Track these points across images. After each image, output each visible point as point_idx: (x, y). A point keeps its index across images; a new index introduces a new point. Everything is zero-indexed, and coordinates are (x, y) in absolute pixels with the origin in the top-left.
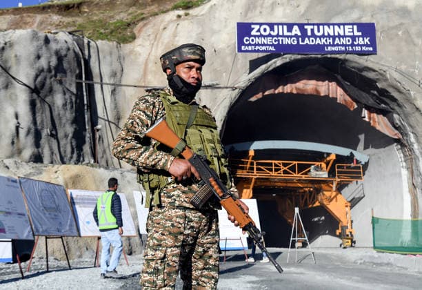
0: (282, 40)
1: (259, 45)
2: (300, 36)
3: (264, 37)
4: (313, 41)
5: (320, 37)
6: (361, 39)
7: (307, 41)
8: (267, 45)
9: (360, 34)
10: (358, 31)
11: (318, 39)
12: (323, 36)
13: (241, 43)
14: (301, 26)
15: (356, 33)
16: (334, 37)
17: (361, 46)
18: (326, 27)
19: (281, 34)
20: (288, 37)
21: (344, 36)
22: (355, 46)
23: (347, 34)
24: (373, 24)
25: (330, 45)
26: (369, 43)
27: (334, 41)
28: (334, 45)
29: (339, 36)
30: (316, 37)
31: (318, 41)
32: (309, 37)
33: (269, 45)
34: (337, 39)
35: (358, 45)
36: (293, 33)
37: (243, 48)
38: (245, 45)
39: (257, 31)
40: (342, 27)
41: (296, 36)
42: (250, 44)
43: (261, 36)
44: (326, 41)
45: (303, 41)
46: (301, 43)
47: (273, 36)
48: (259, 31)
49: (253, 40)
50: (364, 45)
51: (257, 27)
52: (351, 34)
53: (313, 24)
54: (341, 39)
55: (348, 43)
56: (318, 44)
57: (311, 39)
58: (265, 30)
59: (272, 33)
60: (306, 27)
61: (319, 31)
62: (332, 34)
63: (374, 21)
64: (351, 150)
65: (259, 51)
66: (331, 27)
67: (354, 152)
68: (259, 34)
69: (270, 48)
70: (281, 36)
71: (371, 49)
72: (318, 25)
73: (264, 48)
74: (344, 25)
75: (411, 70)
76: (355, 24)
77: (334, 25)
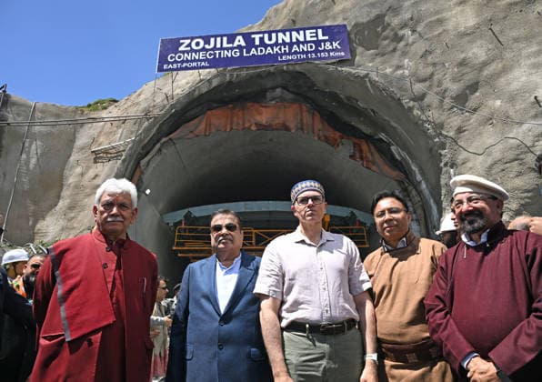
0: (220, 53)
1: (187, 61)
2: (244, 47)
3: (196, 51)
4: (261, 51)
5: (272, 46)
6: (328, 44)
7: (253, 51)
8: (199, 60)
9: (327, 38)
10: (323, 35)
11: (269, 48)
12: (276, 44)
13: (163, 60)
14: (247, 37)
15: (321, 37)
16: (291, 45)
17: (329, 51)
18: (280, 35)
19: (218, 46)
20: (227, 49)
21: (306, 42)
22: (321, 52)
23: (308, 39)
24: (345, 26)
25: (285, 53)
26: (339, 47)
27: (290, 49)
28: (290, 54)
29: (298, 42)
30: (266, 46)
31: (269, 50)
32: (256, 47)
33: (202, 61)
34: (295, 46)
35: (324, 51)
36: (236, 44)
37: (165, 67)
38: (169, 63)
39: (187, 47)
40: (302, 32)
41: (239, 47)
42: (176, 62)
43: (192, 50)
44: (280, 49)
45: (248, 52)
47: (207, 50)
48: (189, 45)
49: (179, 57)
50: (333, 50)
51: (187, 42)
52: (315, 39)
53: (264, 33)
54: (301, 46)
55: (309, 49)
56: (269, 54)
57: (259, 49)
58: (198, 44)
59: (207, 46)
60: (253, 36)
61: (270, 39)
62: (288, 40)
63: (346, 23)
64: (351, 210)
65: (186, 68)
66: (288, 33)
67: (356, 212)
68: (189, 49)
69: (203, 64)
70: (218, 49)
71: (343, 54)
72: (270, 33)
73: (194, 64)
74: (304, 30)
75: (400, 72)
76: (320, 28)
77: (291, 31)
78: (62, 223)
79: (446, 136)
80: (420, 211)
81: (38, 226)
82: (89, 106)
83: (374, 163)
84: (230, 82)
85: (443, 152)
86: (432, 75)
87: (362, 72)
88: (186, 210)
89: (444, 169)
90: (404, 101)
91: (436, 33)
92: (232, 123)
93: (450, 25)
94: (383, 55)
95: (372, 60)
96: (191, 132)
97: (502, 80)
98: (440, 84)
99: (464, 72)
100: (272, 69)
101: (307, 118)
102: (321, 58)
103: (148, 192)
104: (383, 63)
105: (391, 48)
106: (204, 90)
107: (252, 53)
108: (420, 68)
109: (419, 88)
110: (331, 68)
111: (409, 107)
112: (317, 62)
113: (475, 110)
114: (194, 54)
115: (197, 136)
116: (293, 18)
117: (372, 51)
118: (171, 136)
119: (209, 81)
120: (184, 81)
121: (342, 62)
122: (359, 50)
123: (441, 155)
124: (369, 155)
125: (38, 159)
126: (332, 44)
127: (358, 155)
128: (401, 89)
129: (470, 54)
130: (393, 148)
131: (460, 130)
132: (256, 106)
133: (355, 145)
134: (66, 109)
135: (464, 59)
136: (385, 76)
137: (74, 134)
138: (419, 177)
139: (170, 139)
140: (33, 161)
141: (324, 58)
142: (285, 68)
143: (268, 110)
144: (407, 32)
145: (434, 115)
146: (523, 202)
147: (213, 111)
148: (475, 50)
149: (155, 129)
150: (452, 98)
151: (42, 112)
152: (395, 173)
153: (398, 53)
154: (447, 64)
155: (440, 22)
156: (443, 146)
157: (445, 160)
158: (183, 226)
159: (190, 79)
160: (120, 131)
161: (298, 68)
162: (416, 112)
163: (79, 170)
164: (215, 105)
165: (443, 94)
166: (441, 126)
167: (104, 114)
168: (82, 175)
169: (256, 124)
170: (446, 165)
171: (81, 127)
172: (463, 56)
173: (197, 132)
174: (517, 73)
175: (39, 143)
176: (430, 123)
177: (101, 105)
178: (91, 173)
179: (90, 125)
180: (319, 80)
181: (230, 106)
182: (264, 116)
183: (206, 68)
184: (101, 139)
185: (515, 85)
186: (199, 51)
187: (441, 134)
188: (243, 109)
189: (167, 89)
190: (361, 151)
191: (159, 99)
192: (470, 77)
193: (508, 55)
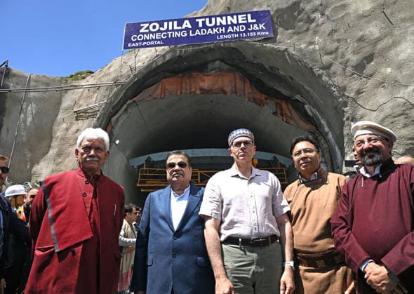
0: (172, 34)
1: (146, 40)
2: (190, 29)
3: (153, 33)
4: (204, 32)
5: (212, 28)
6: (255, 26)
7: (197, 32)
8: (156, 40)
9: (254, 21)
10: (252, 19)
11: (210, 29)
12: (215, 26)
13: (128, 40)
14: (193, 21)
15: (250, 21)
16: (227, 26)
17: (256, 31)
18: (219, 19)
19: (170, 28)
20: (177, 31)
21: (238, 24)
22: (250, 32)
23: (240, 22)
24: (269, 11)
25: (222, 33)
26: (264, 28)
27: (226, 30)
28: (226, 34)
29: (232, 25)
30: (207, 28)
31: (210, 31)
32: (200, 29)
33: (157, 40)
34: (230, 27)
35: (253, 31)
36: (184, 26)
37: (129, 45)
38: (132, 42)
39: (146, 29)
40: (235, 17)
41: (187, 29)
42: (138, 41)
43: (150, 32)
44: (218, 30)
45: (193, 33)
46: (191, 35)
47: (162, 32)
48: (148, 28)
49: (140, 37)
50: (259, 31)
51: (146, 25)
52: (246, 22)
53: (205, 17)
54: (235, 27)
55: (241, 30)
56: (210, 34)
57: (202, 30)
58: (154, 27)
59: (162, 29)
60: (197, 20)
61: (210, 22)
62: (224, 23)
63: (269, 9)
64: (274, 155)
65: (146, 46)
66: (224, 18)
67: (278, 156)
68: (147, 31)
69: (159, 42)
70: (170, 31)
71: (267, 33)
72: (210, 18)
73: (152, 43)
74: (237, 14)
75: (312, 47)
76: (249, 13)
77: (226, 16)
78: (52, 166)
79: (348, 97)
80: (327, 155)
81: (34, 169)
82: (72, 76)
83: (291, 118)
84: (180, 57)
85: (345, 109)
86: (337, 49)
87: (282, 47)
88: (147, 156)
89: (346, 123)
90: (316, 69)
91: (340, 16)
92: (181, 89)
93: (351, 10)
94: (299, 33)
95: (291, 38)
96: (150, 95)
97: (392, 52)
98: (343, 55)
99: (362, 46)
100: (212, 46)
101: (239, 84)
102: (250, 37)
103: (117, 142)
104: (299, 40)
105: (305, 28)
106: (160, 63)
107: (196, 33)
108: (328, 43)
109: (326, 59)
110: (258, 44)
111: (319, 75)
112: (247, 40)
113: (371, 76)
114: (151, 35)
115: (155, 98)
116: (228, 6)
117: (290, 31)
118: (135, 99)
119: (164, 56)
120: (144, 56)
121: (266, 40)
122: (280, 30)
123: (344, 111)
124: (288, 112)
125: (33, 118)
126: (258, 26)
127: (279, 112)
128: (313, 60)
129: (367, 32)
130: (307, 107)
131: (359, 92)
132: (200, 75)
133: (277, 104)
134: (54, 79)
135: (362, 36)
136: (300, 50)
137: (60, 99)
138: (327, 129)
139: (134, 101)
140: (30, 119)
141: (253, 37)
142: (222, 45)
143: (210, 78)
144: (318, 15)
145: (338, 80)
146: (407, 147)
147: (167, 79)
148: (371, 29)
149: (122, 93)
150: (353, 67)
151: (36, 81)
152: (308, 126)
153: (310, 32)
154: (348, 40)
155: (344, 7)
156: (345, 105)
157: (347, 115)
158: (145, 168)
159: (149, 54)
160: (95, 95)
161: (232, 45)
162: (325, 78)
163: (64, 126)
164: (168, 74)
165: (345, 64)
166: (344, 89)
167: (83, 83)
168: (67, 129)
169: (201, 89)
170: (348, 119)
171: (66, 92)
172: (361, 33)
173: (154, 96)
174: (403, 46)
175: (33, 105)
176: (335, 86)
177: (81, 75)
178: (74, 128)
179: (72, 91)
180: (249, 54)
181: (180, 75)
182: (206, 83)
183: (161, 45)
184: (81, 102)
185: (402, 56)
186: (156, 32)
187: (344, 95)
188: (190, 77)
189: (131, 63)
190: (282, 109)
191: (125, 71)
192: (367, 50)
193: (397, 32)
